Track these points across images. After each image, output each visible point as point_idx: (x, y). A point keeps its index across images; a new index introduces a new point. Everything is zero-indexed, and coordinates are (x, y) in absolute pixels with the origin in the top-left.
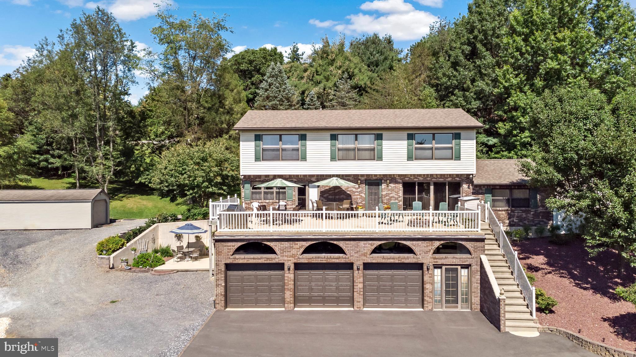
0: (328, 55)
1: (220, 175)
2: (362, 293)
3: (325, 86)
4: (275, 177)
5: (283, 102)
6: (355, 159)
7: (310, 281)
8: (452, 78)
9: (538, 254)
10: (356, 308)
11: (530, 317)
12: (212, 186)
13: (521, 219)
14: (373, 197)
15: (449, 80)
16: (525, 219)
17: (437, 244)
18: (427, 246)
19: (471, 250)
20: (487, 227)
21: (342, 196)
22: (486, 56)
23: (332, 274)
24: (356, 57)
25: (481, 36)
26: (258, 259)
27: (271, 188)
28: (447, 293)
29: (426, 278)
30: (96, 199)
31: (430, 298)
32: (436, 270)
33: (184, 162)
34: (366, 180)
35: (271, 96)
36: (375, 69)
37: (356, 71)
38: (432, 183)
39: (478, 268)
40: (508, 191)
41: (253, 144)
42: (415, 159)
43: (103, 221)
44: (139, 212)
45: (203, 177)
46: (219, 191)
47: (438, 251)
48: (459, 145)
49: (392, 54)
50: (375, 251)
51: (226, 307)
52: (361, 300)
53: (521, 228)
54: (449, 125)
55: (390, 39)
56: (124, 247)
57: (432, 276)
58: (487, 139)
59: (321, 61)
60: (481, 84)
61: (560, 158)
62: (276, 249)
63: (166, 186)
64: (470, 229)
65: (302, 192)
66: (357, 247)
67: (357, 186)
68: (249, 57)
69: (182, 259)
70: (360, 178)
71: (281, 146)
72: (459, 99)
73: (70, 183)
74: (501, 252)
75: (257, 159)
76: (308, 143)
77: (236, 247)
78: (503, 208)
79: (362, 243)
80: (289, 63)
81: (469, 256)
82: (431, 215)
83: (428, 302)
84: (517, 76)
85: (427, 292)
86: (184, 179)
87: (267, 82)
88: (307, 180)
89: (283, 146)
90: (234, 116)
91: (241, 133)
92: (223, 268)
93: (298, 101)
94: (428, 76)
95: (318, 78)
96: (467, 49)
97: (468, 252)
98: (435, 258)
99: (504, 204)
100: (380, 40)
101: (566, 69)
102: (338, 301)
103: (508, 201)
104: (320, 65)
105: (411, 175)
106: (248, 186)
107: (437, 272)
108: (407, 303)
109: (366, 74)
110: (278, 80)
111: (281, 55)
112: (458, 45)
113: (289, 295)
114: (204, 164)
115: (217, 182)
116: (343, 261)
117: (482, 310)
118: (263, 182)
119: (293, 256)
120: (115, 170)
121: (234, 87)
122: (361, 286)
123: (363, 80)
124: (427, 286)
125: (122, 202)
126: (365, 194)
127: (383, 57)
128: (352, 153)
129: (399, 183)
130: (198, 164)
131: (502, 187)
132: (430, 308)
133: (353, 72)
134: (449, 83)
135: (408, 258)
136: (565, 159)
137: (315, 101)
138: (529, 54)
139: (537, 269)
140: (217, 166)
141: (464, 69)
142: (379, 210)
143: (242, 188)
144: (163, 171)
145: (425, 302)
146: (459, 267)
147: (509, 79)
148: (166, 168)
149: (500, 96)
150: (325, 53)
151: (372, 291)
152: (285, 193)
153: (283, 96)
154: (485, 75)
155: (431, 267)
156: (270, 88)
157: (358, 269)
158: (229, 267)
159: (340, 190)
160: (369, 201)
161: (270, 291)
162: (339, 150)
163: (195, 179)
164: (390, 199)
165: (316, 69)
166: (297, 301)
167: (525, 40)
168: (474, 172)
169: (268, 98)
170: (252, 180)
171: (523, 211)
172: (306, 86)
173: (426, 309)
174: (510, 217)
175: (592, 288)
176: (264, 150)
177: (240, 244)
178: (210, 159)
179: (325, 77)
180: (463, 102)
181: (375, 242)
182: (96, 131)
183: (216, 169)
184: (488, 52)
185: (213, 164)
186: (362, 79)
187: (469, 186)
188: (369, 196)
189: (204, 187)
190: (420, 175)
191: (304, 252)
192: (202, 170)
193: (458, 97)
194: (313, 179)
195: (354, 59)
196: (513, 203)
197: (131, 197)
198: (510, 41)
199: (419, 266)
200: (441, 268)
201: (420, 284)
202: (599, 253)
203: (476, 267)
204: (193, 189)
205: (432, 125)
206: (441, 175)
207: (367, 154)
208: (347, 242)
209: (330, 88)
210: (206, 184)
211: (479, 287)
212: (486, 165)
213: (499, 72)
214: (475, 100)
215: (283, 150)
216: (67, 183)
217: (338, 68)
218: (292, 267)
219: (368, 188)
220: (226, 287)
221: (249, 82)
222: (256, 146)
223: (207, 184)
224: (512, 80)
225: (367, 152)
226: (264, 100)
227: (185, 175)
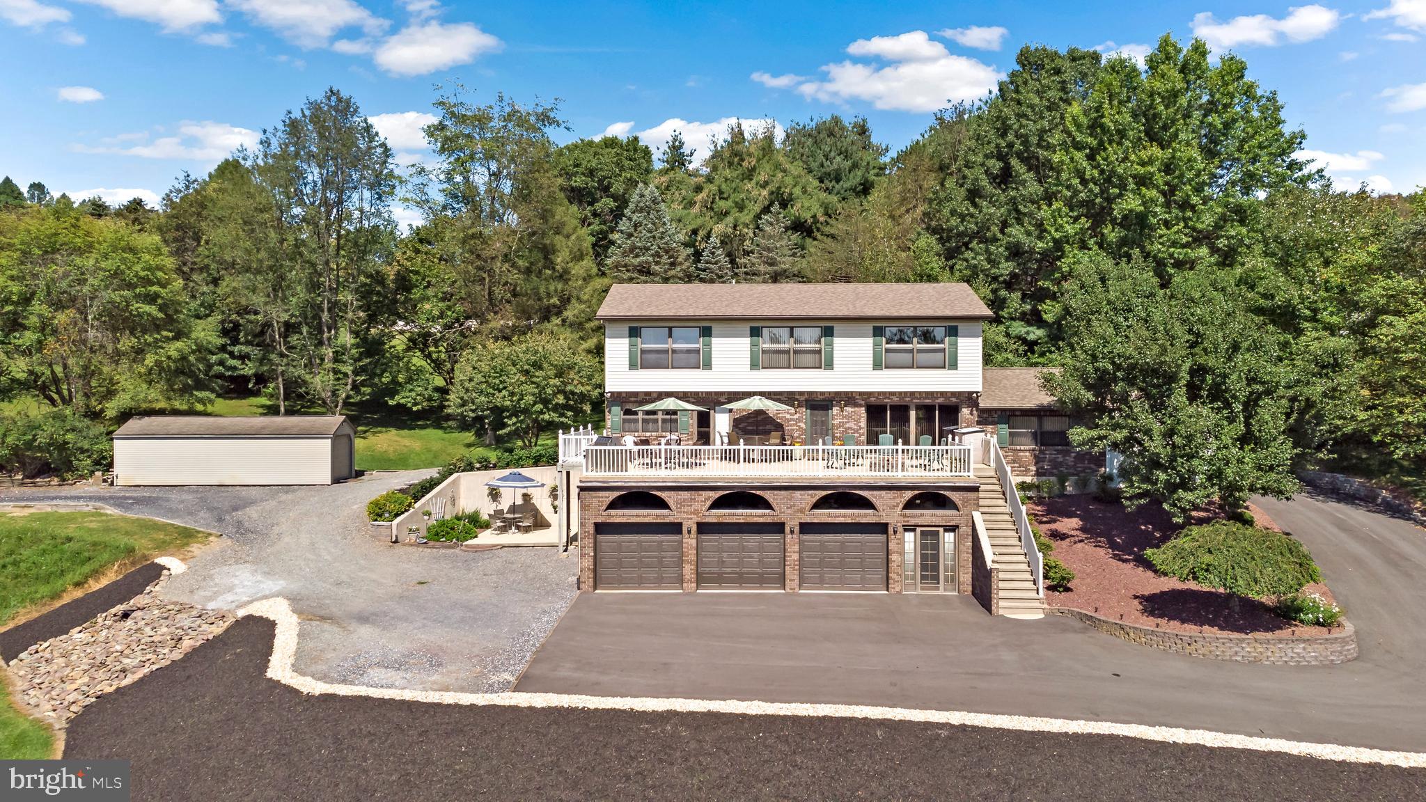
0: (743, 160)
1: (563, 392)
2: (797, 567)
3: (736, 220)
4: (661, 396)
5: (660, 257)
6: (789, 367)
7: (721, 550)
8: (968, 218)
9: (1070, 515)
10: (788, 590)
11: (1033, 595)
12: (549, 410)
13: (1055, 464)
14: (818, 428)
15: (962, 222)
16: (1061, 464)
17: (909, 495)
18: (894, 498)
19: (959, 503)
20: (993, 474)
21: (768, 427)
22: (1026, 181)
23: (752, 539)
24: (796, 163)
25: (1018, 146)
26: (644, 516)
27: (654, 412)
28: (924, 568)
29: (892, 545)
30: (338, 433)
31: (898, 574)
32: (907, 534)
33: (502, 371)
34: (806, 401)
35: (639, 248)
36: (833, 187)
37: (797, 191)
38: (913, 407)
39: (970, 530)
40: (1034, 420)
41: (626, 341)
42: (886, 368)
43: (345, 472)
44: (400, 459)
45: (534, 395)
46: (561, 419)
47: (909, 505)
48: (956, 344)
49: (867, 157)
50: (817, 506)
51: (595, 588)
52: (796, 578)
53: (1053, 479)
54: (939, 313)
55: (864, 125)
56: (412, 510)
57: (902, 542)
58: (1025, 330)
59: (728, 171)
60: (1016, 232)
61: (1090, 368)
62: (671, 503)
63: (471, 410)
64: (957, 474)
65: (704, 420)
66: (792, 497)
67: (793, 411)
68: (588, 162)
69: (503, 529)
70: (797, 397)
71: (671, 345)
72: (979, 257)
73: (263, 406)
74: (1008, 509)
75: (633, 366)
76: (715, 341)
77: (611, 499)
78: (1027, 447)
79: (798, 494)
80: (666, 171)
81: (954, 512)
82: (900, 452)
83: (895, 581)
84: (1076, 219)
85: (893, 565)
86: (502, 399)
87: (630, 219)
88: (712, 401)
89: (674, 346)
90: (570, 283)
91: (607, 325)
92: (591, 529)
93: (688, 255)
94: (925, 214)
95: (722, 205)
96: (994, 166)
97: (956, 508)
98: (905, 516)
99: (1029, 439)
100: (843, 128)
101: (1156, 213)
102: (762, 580)
103: (1035, 435)
104: (727, 180)
105: (879, 393)
106: (616, 410)
107: (909, 536)
108: (864, 583)
109: (815, 197)
110: (652, 216)
111: (647, 152)
112: (980, 159)
113: (689, 570)
114: (537, 374)
115: (557, 404)
116: (769, 520)
117: (974, 593)
118: (642, 403)
119: (696, 512)
120: (354, 381)
121: (571, 231)
122: (796, 556)
123: (809, 209)
124: (894, 557)
125: (366, 441)
126: (806, 423)
127: (849, 163)
128: (784, 357)
129: (861, 406)
130: (527, 372)
131: (1026, 413)
132: (898, 589)
133: (791, 194)
134: (961, 228)
135: (866, 516)
136: (1097, 370)
137: (719, 255)
138: (1095, 184)
139: (1063, 537)
140: (556, 376)
141: (990, 202)
142: (824, 444)
143: (607, 413)
144: (466, 384)
145: (891, 581)
146: (941, 530)
147: (1061, 226)
148: (471, 380)
149: (1045, 254)
150: (736, 155)
151: (813, 565)
152: (676, 420)
153: (659, 248)
154: (1025, 214)
155: (900, 529)
156: (636, 230)
157: (792, 532)
158: (601, 528)
159: (762, 417)
160: (812, 434)
161: (661, 562)
162: (764, 352)
163: (522, 399)
164: (846, 431)
165: (719, 187)
166: (701, 580)
167: (1091, 157)
168: (979, 388)
169: (632, 249)
170: (623, 399)
171: (1059, 452)
172: (699, 221)
173: (892, 591)
174: (1038, 460)
175: (1134, 560)
176: (643, 351)
177: (616, 494)
178: (545, 365)
179: (736, 203)
180: (985, 263)
181: (817, 492)
182: (323, 311)
183: (556, 382)
184: (1032, 174)
185: (551, 373)
186: (807, 207)
187: (972, 411)
188: (811, 426)
189: (536, 412)
190: (893, 394)
191: (712, 507)
192: (533, 383)
193: (977, 254)
194: (722, 399)
195: (792, 168)
196: (1043, 439)
197: (380, 432)
198: (1064, 158)
199: (882, 528)
200: (914, 530)
201: (883, 554)
202: (1140, 507)
203: (965, 530)
204: (517, 417)
205: (912, 313)
206: (927, 393)
207: (808, 359)
208: (776, 492)
209: (747, 226)
210: (539, 407)
211: (971, 560)
212: (1006, 378)
213: (1045, 212)
214: (1007, 260)
215: (674, 351)
216: (258, 407)
217: (761, 186)
218: (694, 528)
219: (811, 414)
220: (595, 557)
221: (588, 210)
222: (631, 345)
223: (541, 406)
224: (1068, 227)
225: (809, 356)
226: (625, 254)
227: (504, 392)
